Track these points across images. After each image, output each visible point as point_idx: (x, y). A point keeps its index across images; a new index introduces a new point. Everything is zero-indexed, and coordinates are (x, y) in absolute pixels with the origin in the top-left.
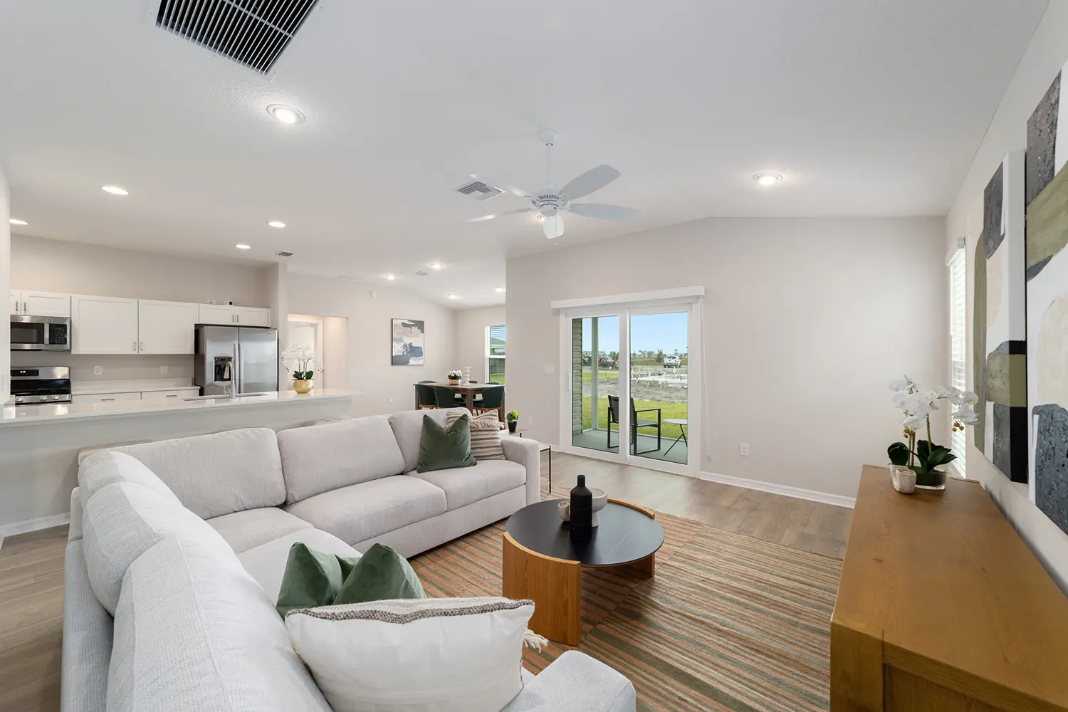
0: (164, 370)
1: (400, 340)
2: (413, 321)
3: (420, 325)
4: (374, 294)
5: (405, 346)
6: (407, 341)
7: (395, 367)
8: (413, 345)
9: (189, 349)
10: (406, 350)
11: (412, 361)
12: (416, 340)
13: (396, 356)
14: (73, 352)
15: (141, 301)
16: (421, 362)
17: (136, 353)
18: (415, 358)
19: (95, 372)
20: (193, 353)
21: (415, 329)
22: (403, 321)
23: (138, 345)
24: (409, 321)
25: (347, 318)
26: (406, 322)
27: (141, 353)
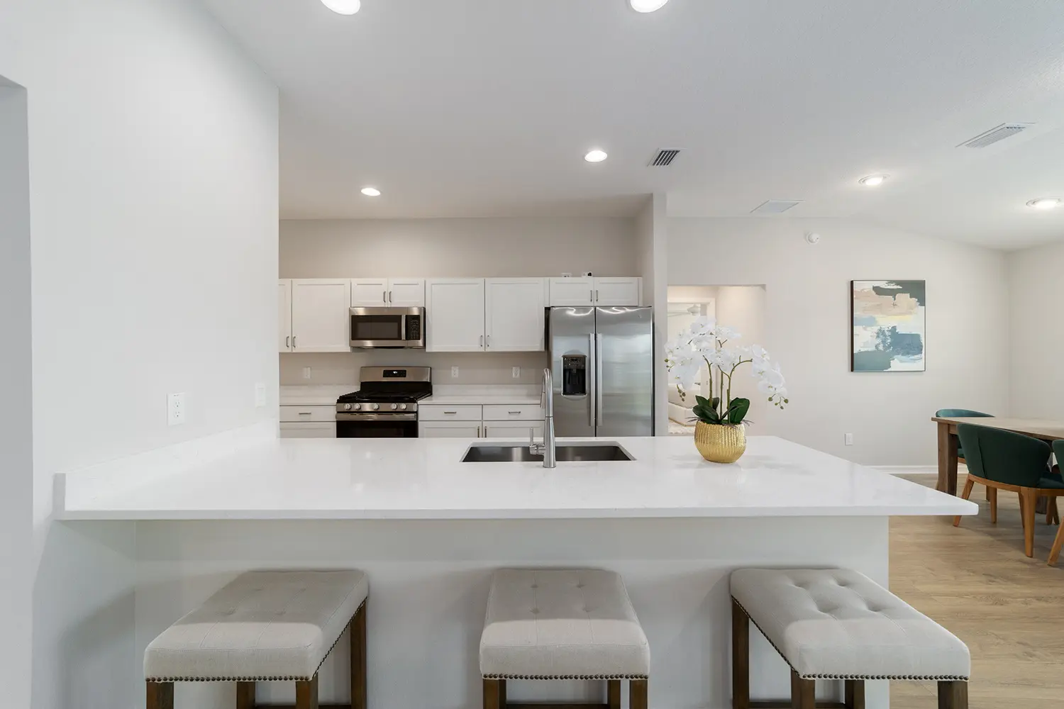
0: (515, 373)
1: (871, 322)
2: (898, 283)
3: (916, 289)
4: (814, 237)
5: (881, 333)
6: (886, 322)
7: (857, 376)
8: (900, 330)
9: (538, 346)
10: (884, 342)
11: (897, 363)
12: (905, 318)
13: (860, 353)
14: (428, 350)
15: (487, 279)
16: (919, 366)
17: (482, 350)
18: (904, 358)
19: (453, 375)
20: (543, 349)
21: (905, 299)
22: (877, 284)
23: (485, 339)
24: (891, 282)
25: (763, 286)
26: (883, 285)
27: (488, 350)
